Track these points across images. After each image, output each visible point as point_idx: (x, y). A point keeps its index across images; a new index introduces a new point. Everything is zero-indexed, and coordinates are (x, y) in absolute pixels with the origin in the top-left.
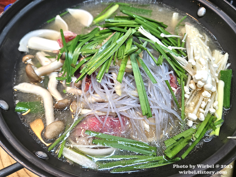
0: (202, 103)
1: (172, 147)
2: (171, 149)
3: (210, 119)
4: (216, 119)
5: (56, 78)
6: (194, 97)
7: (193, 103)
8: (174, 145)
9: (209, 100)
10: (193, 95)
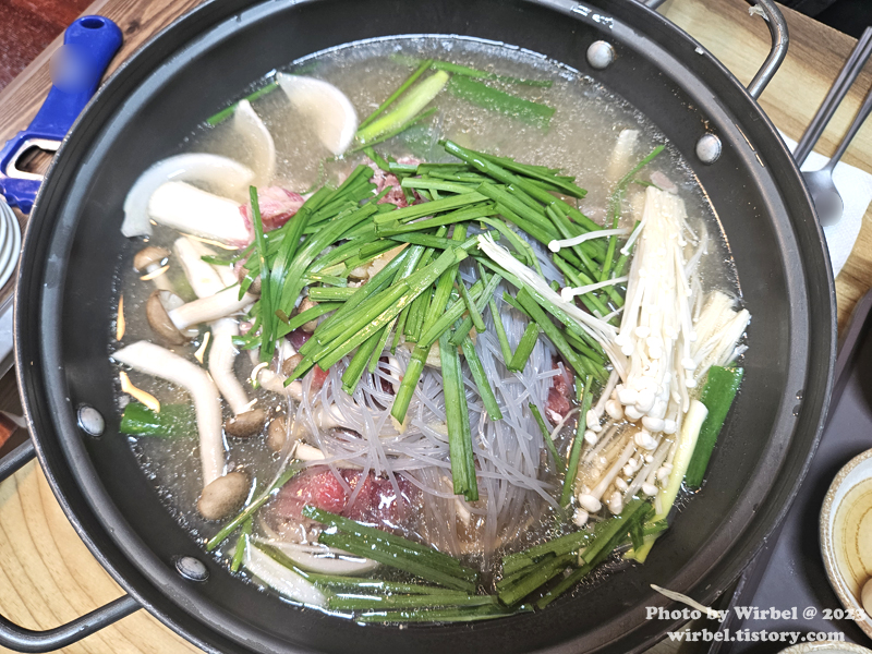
0: (628, 463)
1: (517, 576)
2: (515, 582)
3: (637, 512)
4: (653, 514)
5: (233, 337)
6: (610, 440)
7: (603, 460)
8: (526, 571)
9: (649, 458)
10: (610, 435)
